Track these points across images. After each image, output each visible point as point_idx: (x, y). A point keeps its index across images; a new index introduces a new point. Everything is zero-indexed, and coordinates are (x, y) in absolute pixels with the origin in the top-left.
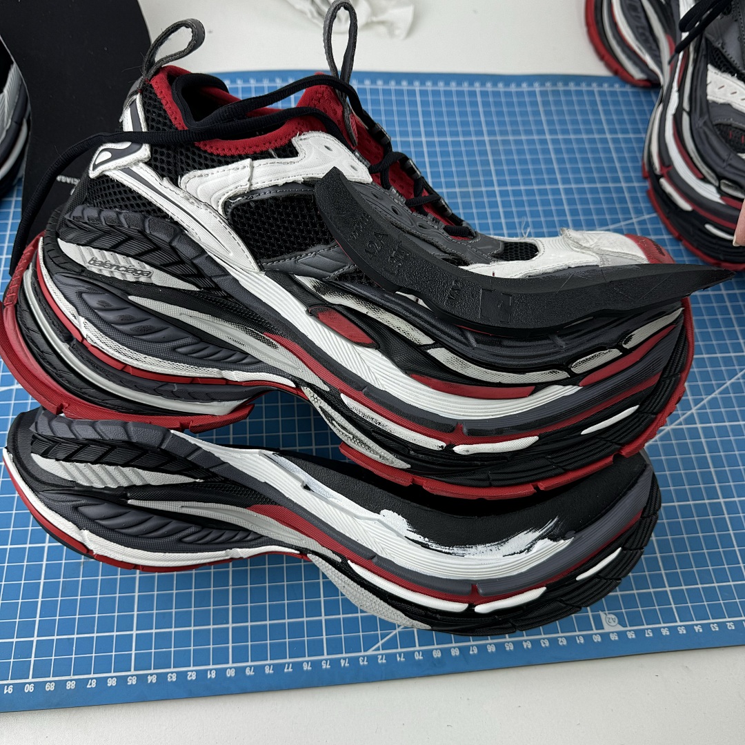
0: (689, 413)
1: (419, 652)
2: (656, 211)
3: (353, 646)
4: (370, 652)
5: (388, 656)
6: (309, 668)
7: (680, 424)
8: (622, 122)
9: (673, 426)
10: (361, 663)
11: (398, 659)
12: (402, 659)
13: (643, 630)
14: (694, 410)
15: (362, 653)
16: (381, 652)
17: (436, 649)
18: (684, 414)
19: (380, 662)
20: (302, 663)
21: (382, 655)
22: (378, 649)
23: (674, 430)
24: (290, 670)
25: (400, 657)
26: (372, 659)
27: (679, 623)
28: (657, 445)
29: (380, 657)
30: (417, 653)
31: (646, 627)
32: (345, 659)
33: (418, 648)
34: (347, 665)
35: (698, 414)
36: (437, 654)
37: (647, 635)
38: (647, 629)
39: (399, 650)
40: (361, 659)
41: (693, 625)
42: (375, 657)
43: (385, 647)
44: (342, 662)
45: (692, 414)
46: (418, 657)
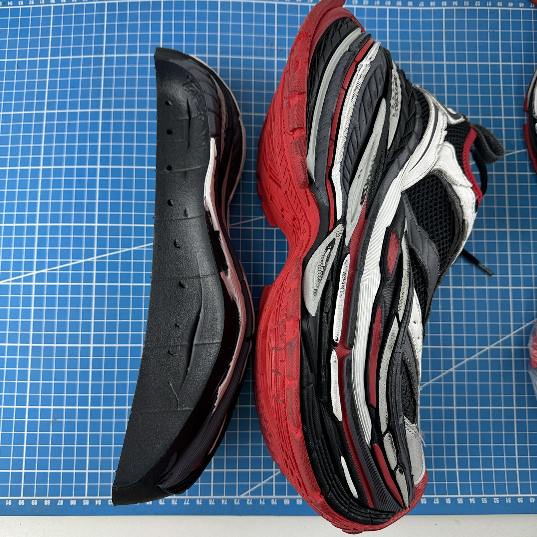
0: (508, 336)
1: (275, 499)
2: (526, 147)
3: (231, 491)
4: (242, 496)
5: (254, 500)
6: (201, 503)
7: (498, 345)
8: (517, 47)
9: (492, 347)
10: (235, 503)
11: (260, 502)
12: (263, 503)
13: (433, 499)
14: (512, 335)
15: (237, 497)
16: (250, 497)
17: (287, 498)
18: (503, 337)
19: (248, 503)
20: (196, 500)
21: (250, 499)
22: (247, 495)
23: (491, 349)
24: (188, 503)
25: (262, 501)
26: (243, 501)
27: (460, 496)
28: (476, 361)
29: (248, 500)
30: (273, 500)
31: (435, 496)
32: (225, 499)
33: (274, 496)
34: (226, 503)
35: (514, 337)
36: (287, 502)
37: (435, 502)
38: (436, 498)
39: (262, 497)
40: (235, 500)
41: (469, 498)
42: (245, 500)
43: (252, 494)
44: (223, 501)
45: (510, 337)
46: (274, 502)
